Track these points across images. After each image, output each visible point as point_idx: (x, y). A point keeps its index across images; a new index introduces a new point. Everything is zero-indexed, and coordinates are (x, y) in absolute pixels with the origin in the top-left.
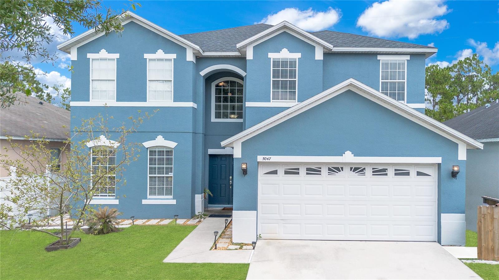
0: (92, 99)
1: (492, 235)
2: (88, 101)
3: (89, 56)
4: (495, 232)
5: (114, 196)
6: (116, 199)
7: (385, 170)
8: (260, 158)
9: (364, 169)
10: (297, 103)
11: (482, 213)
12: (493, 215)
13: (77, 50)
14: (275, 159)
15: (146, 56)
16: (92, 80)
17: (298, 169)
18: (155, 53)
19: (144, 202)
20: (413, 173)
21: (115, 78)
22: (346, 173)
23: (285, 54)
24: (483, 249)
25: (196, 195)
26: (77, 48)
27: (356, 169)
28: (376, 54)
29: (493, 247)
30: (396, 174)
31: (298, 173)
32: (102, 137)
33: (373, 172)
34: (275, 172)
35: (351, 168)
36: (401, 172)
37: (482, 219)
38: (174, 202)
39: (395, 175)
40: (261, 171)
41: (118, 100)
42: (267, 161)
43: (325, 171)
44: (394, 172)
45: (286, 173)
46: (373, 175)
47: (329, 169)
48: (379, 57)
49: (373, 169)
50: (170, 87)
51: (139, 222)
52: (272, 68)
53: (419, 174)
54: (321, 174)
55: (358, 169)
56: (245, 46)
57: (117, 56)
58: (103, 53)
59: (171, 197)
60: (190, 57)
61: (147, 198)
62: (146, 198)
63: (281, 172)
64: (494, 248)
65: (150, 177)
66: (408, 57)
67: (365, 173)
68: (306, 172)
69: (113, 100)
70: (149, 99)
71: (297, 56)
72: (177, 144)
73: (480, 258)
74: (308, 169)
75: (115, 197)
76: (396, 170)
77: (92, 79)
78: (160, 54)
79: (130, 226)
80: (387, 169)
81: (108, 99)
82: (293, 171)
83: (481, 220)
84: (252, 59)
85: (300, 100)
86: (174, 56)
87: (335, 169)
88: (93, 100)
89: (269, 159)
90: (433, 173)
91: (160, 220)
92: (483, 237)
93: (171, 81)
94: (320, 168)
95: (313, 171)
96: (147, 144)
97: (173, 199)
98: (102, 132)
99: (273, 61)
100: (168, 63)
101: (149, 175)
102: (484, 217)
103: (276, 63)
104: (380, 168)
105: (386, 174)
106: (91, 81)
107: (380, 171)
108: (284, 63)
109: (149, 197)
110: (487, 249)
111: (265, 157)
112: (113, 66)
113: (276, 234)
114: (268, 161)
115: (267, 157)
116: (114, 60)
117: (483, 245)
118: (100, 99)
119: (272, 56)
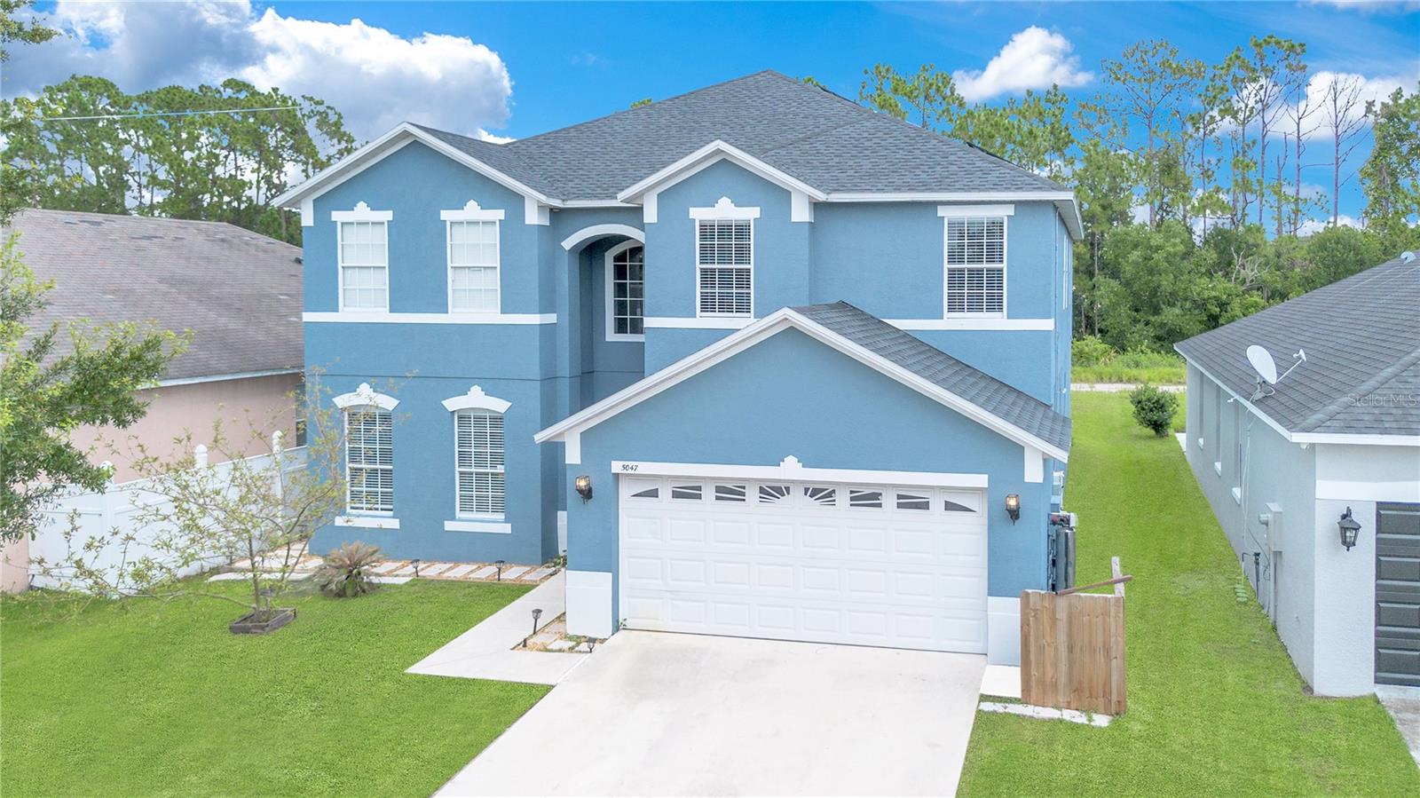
0: (345, 306)
1: (1052, 654)
2: (334, 311)
3: (337, 216)
4: (1059, 647)
5: (391, 510)
6: (394, 517)
7: (876, 496)
8: (617, 467)
9: (834, 491)
10: (753, 320)
11: (1031, 606)
12: (1054, 612)
13: (314, 206)
14: (645, 468)
15: (446, 215)
16: (343, 267)
17: (699, 488)
18: (463, 209)
19: (450, 526)
20: (937, 504)
21: (386, 265)
22: (797, 498)
23: (725, 211)
24: (1033, 684)
25: (559, 512)
26: (314, 201)
27: (815, 492)
28: (934, 204)
29: (1054, 680)
30: (900, 506)
31: (699, 497)
32: (365, 388)
33: (852, 499)
34: (653, 494)
35: (806, 490)
36: (912, 502)
37: (1031, 619)
38: (506, 529)
39: (898, 507)
40: (626, 491)
41: (392, 310)
42: (630, 471)
43: (752, 494)
44: (895, 501)
45: (676, 495)
46: (851, 505)
47: (762, 490)
48: (941, 211)
49: (852, 492)
50: (494, 281)
51: (432, 571)
52: (698, 243)
53: (950, 506)
54: (744, 500)
55: (821, 493)
56: (640, 195)
57: (387, 215)
58: (362, 211)
59: (501, 516)
60: (533, 217)
61: (455, 517)
62: (453, 518)
63: (665, 493)
64: (1056, 682)
65: (461, 473)
66: (1010, 210)
67: (834, 501)
68: (714, 494)
69: (385, 309)
70: (454, 307)
71: (750, 214)
72: (510, 404)
73: (1025, 700)
74: (718, 489)
75: (391, 513)
76: (899, 497)
77: (344, 265)
78: (472, 210)
79: (408, 579)
80: (881, 494)
81: (375, 307)
82: (688, 492)
83: (1029, 620)
84: (656, 221)
85: (759, 315)
86: (499, 214)
87: (771, 491)
88: (345, 309)
89: (634, 468)
90: (978, 505)
91: (476, 567)
92: (1032, 657)
93: (496, 268)
94: (744, 488)
95: (730, 492)
96: (452, 404)
97: (506, 522)
98: (366, 378)
99: (701, 226)
100: (488, 228)
101: (458, 469)
102: (1034, 616)
103: (706, 230)
104: (867, 492)
105: (880, 505)
106: (340, 270)
107: (867, 498)
108: (725, 229)
109: (458, 514)
110: (1042, 682)
111: (626, 463)
112: (382, 236)
113: (657, 619)
114: (633, 472)
115: (631, 464)
116: (383, 223)
117: (1032, 674)
118: (360, 306)
119: (699, 214)
